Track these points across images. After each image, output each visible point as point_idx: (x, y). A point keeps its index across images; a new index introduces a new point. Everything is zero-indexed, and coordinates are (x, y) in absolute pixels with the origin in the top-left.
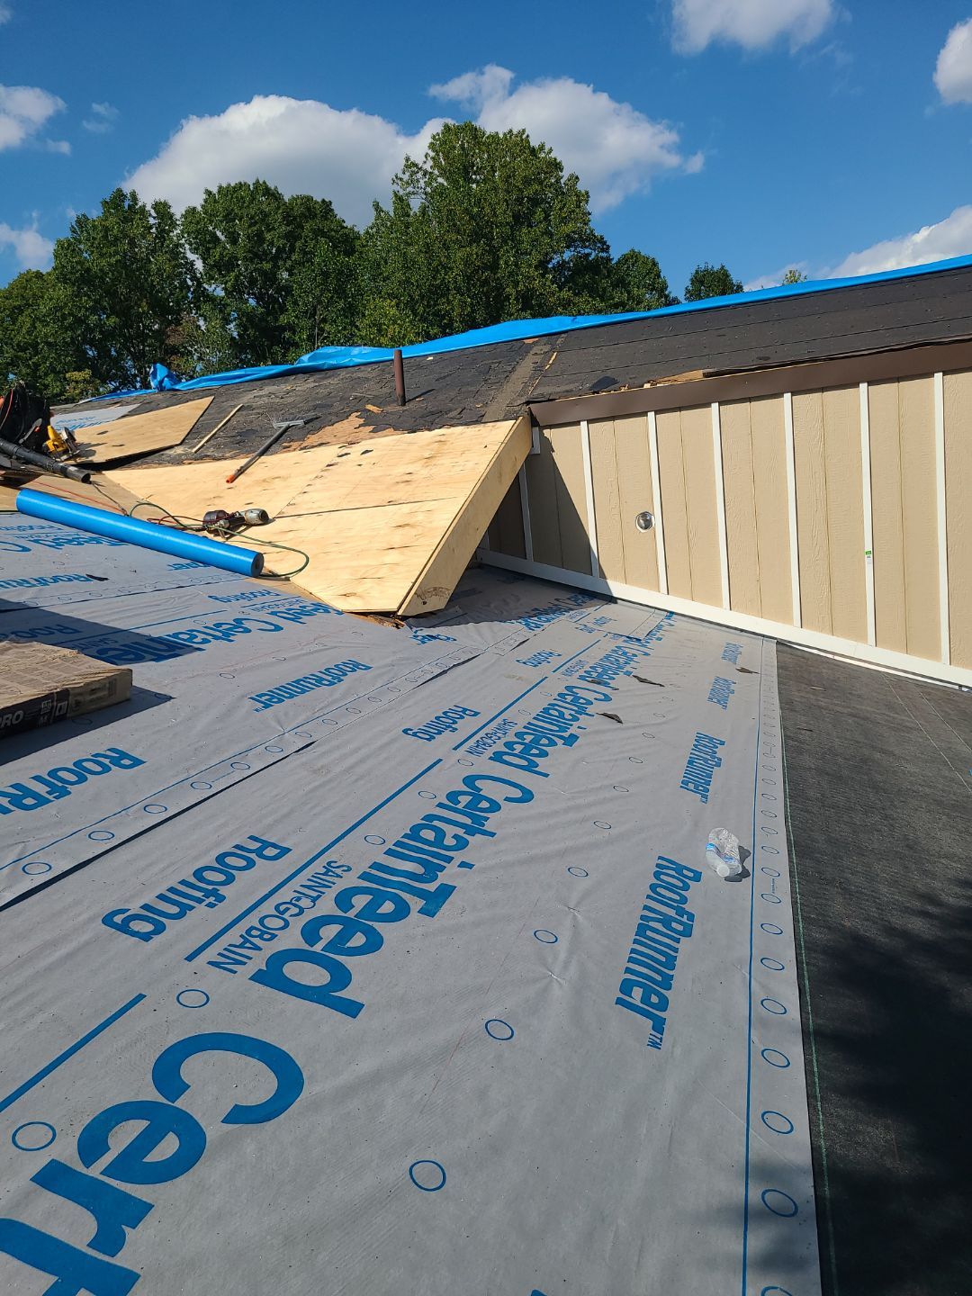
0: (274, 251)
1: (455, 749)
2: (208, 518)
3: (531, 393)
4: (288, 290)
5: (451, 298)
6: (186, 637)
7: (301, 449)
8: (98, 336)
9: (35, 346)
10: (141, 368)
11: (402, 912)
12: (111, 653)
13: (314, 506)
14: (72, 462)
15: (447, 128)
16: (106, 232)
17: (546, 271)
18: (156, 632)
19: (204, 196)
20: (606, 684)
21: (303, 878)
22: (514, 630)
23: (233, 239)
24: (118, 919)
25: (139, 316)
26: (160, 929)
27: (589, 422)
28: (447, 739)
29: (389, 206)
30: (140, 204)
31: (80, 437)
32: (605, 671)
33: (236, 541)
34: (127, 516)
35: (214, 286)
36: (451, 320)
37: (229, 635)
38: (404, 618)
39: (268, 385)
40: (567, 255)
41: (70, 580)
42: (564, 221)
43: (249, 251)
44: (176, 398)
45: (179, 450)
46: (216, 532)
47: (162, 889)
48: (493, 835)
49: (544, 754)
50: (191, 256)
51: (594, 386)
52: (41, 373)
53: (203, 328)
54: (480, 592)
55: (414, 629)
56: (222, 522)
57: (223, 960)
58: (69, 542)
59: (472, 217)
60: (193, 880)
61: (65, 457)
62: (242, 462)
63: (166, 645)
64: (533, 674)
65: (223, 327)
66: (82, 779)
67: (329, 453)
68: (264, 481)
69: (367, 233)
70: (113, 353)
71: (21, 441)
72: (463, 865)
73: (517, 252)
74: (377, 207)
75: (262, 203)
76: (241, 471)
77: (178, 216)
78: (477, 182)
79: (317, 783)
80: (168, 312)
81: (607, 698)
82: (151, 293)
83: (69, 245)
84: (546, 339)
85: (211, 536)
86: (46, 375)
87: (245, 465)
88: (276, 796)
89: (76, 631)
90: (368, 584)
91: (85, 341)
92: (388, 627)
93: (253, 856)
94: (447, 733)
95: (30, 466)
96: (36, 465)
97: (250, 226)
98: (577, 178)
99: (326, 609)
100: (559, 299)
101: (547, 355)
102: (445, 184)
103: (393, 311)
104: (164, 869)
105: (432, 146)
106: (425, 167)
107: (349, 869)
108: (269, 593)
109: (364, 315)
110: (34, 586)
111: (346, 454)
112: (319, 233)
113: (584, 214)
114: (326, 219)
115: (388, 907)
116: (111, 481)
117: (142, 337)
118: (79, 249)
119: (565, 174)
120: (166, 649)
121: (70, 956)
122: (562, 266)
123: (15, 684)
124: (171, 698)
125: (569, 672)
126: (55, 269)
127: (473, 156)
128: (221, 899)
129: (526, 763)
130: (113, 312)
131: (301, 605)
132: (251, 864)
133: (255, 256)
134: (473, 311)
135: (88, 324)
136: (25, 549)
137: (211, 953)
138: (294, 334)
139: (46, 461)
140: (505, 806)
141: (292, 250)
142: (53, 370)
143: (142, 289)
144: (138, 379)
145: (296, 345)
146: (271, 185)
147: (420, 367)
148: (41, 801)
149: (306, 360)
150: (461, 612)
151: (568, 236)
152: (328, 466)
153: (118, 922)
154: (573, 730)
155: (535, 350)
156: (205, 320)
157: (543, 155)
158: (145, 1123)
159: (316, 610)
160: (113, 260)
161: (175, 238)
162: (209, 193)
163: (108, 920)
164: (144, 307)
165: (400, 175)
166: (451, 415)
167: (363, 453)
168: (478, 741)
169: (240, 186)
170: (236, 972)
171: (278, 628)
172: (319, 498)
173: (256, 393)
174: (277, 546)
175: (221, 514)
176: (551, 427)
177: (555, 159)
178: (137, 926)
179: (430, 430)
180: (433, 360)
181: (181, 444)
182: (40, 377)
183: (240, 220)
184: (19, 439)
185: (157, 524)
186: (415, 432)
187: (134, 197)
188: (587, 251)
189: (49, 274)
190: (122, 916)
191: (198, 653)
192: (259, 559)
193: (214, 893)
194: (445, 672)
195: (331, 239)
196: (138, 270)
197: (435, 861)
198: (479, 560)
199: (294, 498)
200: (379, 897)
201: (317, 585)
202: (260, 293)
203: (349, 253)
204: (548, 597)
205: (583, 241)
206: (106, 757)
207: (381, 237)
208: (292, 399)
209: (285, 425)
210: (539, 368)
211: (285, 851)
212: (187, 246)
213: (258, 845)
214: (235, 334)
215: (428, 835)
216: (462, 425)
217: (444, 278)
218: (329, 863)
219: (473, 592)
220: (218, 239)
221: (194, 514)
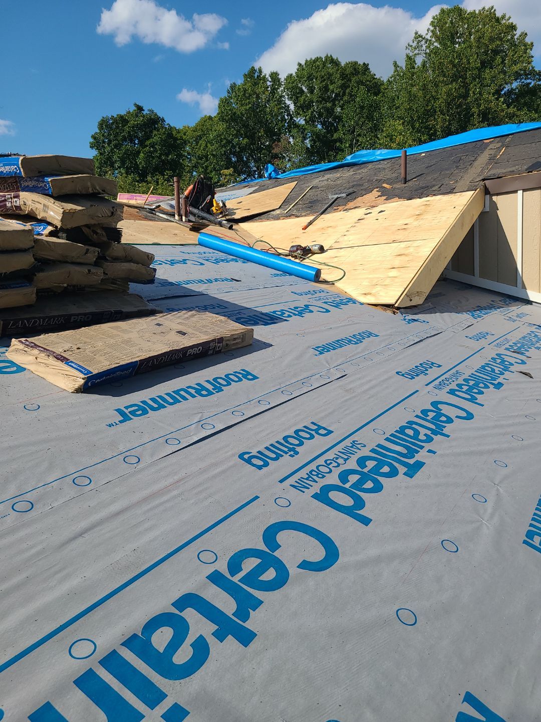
0: (333, 96)
1: (426, 385)
2: (292, 249)
3: (486, 174)
4: (339, 119)
5: (436, 117)
6: (280, 313)
7: (344, 210)
8: (238, 150)
9: (206, 156)
10: (258, 166)
11: (393, 473)
12: (242, 320)
13: (350, 243)
14: (224, 219)
15: (443, 11)
16: (245, 92)
17: (500, 96)
18: (265, 310)
19: (297, 67)
20: (522, 354)
21: (340, 447)
22: (465, 318)
23: (311, 91)
24: (246, 456)
25: (259, 138)
26: (266, 464)
27: (524, 190)
28: (422, 380)
29: (402, 64)
30: (263, 74)
31: (228, 206)
32: (523, 346)
33: (307, 262)
34: (250, 248)
35: (299, 119)
36: (436, 131)
37: (301, 313)
38: (398, 308)
39: (327, 174)
40: (515, 85)
41: (223, 281)
42: (515, 63)
43: (320, 97)
44: (277, 182)
45: (278, 212)
46: (296, 257)
47: (267, 445)
48: (448, 436)
49: (481, 393)
50: (288, 102)
51: (529, 168)
52: (208, 171)
53: (292, 143)
54: (444, 295)
55: (404, 315)
56: (299, 251)
57: (297, 485)
58: (222, 261)
59: (454, 66)
60: (282, 442)
61: (221, 216)
62: (311, 218)
63: (269, 317)
64: (477, 345)
65: (303, 142)
66: (229, 384)
67: (360, 212)
68: (323, 228)
69: (389, 81)
70: (245, 159)
71: (200, 207)
72: (429, 451)
73: (481, 85)
74: (396, 64)
75: (328, 68)
76: (310, 223)
77: (282, 80)
78: (459, 43)
79: (347, 397)
80: (274, 135)
81: (523, 362)
82: (266, 124)
83: (226, 100)
84: (498, 139)
85: (293, 259)
86: (211, 172)
87: (314, 219)
88: (326, 402)
89: (226, 308)
90: (378, 288)
91: (231, 153)
92: (389, 313)
93: (313, 433)
94: (422, 376)
95: (204, 221)
96: (207, 220)
97: (321, 82)
98: (526, 34)
99: (354, 301)
100: (507, 113)
101: (499, 149)
102: (439, 46)
103: (401, 127)
104: (268, 434)
105: (432, 23)
106: (426, 37)
107: (365, 446)
108: (323, 291)
109: (383, 131)
110: (206, 283)
111: (370, 213)
112: (361, 83)
113: (529, 57)
114: (365, 74)
115: (386, 469)
116: (243, 229)
117: (260, 149)
118: (231, 102)
119: (518, 33)
120: (270, 319)
121: (223, 472)
122: (510, 92)
123: (198, 333)
124: (272, 345)
125: (499, 346)
126: (218, 114)
127: (458, 27)
128: (297, 453)
129: (469, 397)
130: (246, 136)
131: (340, 298)
132: (312, 437)
133: (323, 99)
134: (450, 124)
135: (233, 144)
136: (202, 264)
137: (291, 480)
138: (342, 144)
139: (212, 218)
140: (456, 421)
141: (344, 94)
142: (215, 169)
143: (261, 122)
144: (257, 173)
145: (342, 150)
146: (335, 57)
147: (416, 160)
148: (210, 393)
149: (349, 159)
150: (432, 306)
151: (516, 72)
152: (359, 220)
153: (246, 458)
154: (500, 380)
155: (491, 146)
156: (293, 138)
157: (504, 21)
158: (259, 561)
159: (348, 302)
160: (248, 107)
161: (280, 92)
162: (300, 65)
163: (241, 456)
164: (262, 132)
165: (411, 43)
166: (434, 189)
167: (379, 212)
168: (440, 382)
169: (317, 59)
170: (304, 492)
171: (328, 311)
172: (352, 239)
173: (320, 179)
174: (328, 266)
175: (299, 247)
176: (498, 194)
177: (512, 23)
178: (255, 461)
179: (420, 198)
180: (424, 156)
181: (279, 208)
182: (208, 173)
183: (316, 79)
184: (199, 206)
185: (265, 252)
186: (411, 199)
187: (260, 71)
188: (529, 81)
189: (215, 117)
190: (248, 456)
191: (286, 322)
192: (318, 272)
193: (293, 450)
194: (421, 341)
195: (366, 86)
196: (260, 111)
197: (414, 447)
198: (444, 276)
199: (339, 238)
200: (380, 464)
201: (349, 288)
202: (324, 121)
203: (376, 94)
204: (486, 299)
205: (526, 75)
206: (240, 373)
207: (396, 83)
208: (341, 181)
209: (336, 196)
210: (492, 159)
211: (330, 432)
212: (286, 97)
213: (315, 427)
214: (309, 146)
215: (410, 432)
216: (440, 194)
217: (433, 105)
218: (354, 442)
219: (440, 295)
220: (303, 91)
221: (284, 246)
